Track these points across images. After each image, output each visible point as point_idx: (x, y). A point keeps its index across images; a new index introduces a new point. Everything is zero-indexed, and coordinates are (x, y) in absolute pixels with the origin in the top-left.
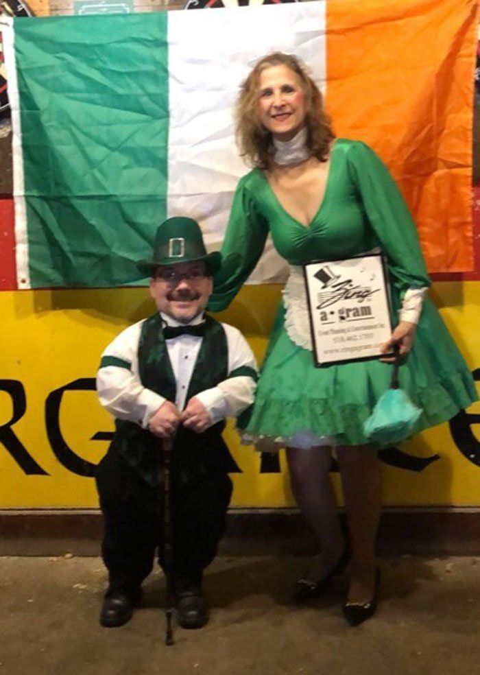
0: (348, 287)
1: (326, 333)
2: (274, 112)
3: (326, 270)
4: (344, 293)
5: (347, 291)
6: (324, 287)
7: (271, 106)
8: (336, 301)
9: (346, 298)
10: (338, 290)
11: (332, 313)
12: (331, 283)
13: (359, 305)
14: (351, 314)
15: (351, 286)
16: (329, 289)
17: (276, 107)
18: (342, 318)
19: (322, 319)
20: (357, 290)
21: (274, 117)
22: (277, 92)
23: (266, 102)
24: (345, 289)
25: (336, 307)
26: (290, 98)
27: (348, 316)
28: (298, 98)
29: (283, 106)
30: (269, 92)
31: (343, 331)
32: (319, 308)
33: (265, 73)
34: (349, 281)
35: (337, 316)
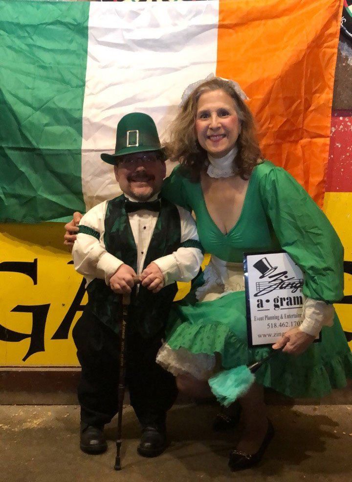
0: (283, 278)
1: (261, 319)
2: (209, 133)
3: (264, 261)
4: (280, 283)
5: (282, 281)
6: (261, 277)
7: (207, 127)
8: (272, 291)
9: (281, 288)
10: (274, 280)
11: (268, 301)
12: (268, 273)
13: (292, 295)
14: (285, 303)
15: (286, 277)
16: (266, 279)
17: (211, 129)
18: (276, 306)
19: (258, 306)
20: (291, 281)
21: (209, 137)
22: (214, 115)
23: (202, 124)
24: (281, 280)
25: (272, 296)
26: (226, 121)
27: (282, 304)
28: (233, 121)
29: (219, 128)
30: (206, 115)
31: (277, 318)
32: (256, 295)
33: (204, 96)
34: (285, 273)
35: (272, 303)
